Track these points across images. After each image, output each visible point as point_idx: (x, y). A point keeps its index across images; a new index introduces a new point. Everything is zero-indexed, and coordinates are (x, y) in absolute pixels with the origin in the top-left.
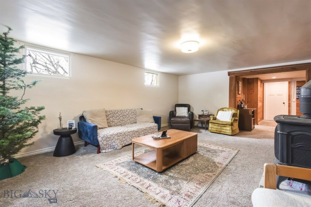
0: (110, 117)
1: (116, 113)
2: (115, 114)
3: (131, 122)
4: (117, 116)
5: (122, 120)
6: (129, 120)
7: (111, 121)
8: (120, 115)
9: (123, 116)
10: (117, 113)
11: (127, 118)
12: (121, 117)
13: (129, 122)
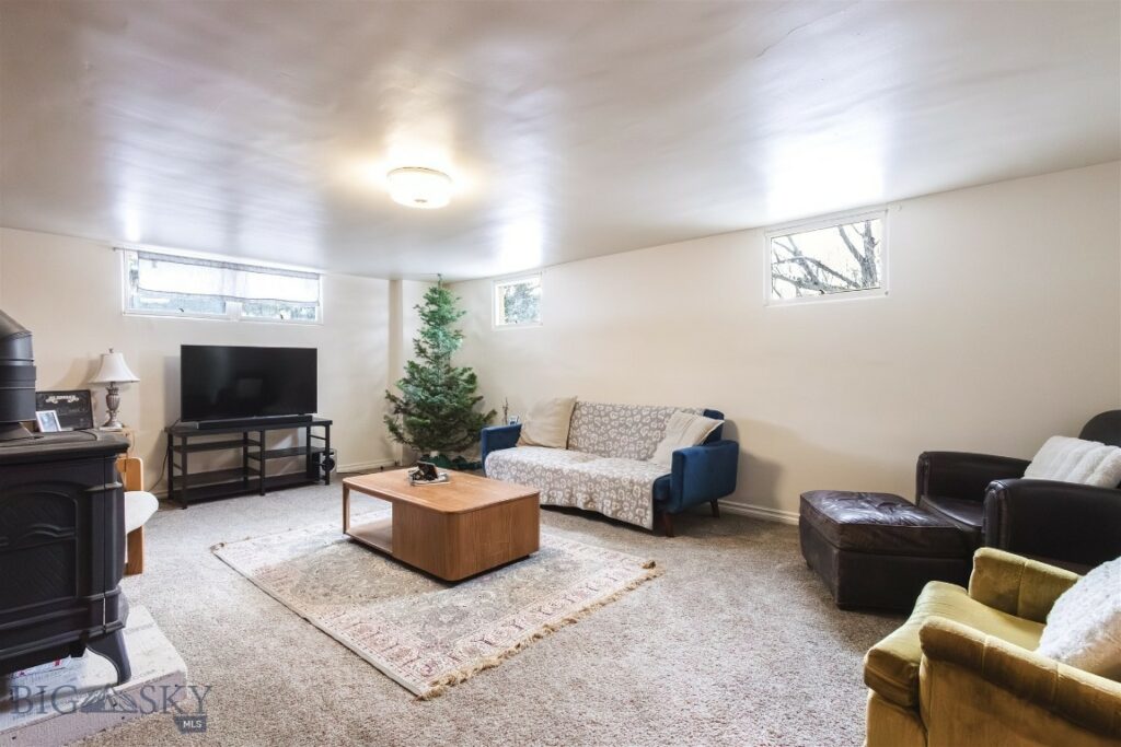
0: (584, 423)
1: (603, 413)
2: (600, 416)
3: (639, 452)
4: (602, 424)
5: (614, 440)
6: (635, 442)
7: (581, 435)
8: (613, 423)
9: (621, 425)
10: (607, 415)
11: (629, 437)
12: (613, 427)
13: (630, 452)
